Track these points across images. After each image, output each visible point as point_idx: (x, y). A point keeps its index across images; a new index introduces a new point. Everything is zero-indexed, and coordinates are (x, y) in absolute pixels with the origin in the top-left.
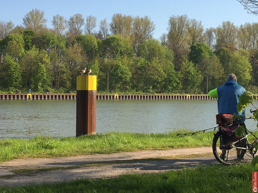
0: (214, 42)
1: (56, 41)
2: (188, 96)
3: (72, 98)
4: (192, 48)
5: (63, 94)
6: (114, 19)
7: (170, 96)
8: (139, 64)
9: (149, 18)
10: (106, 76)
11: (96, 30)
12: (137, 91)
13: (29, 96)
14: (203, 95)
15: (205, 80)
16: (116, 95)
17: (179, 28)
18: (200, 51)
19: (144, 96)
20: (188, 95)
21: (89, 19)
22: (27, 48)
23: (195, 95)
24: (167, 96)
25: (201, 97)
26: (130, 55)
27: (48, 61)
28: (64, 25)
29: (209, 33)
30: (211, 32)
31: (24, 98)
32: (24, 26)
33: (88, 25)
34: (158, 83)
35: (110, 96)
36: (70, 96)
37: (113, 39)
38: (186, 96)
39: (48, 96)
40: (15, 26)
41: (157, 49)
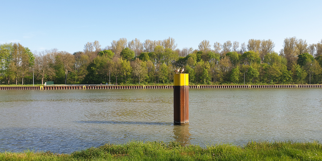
0: (315, 52)
1: (214, 56)
3: (222, 87)
4: (300, 56)
5: (218, 85)
6: (249, 42)
7: (284, 86)
8: (264, 67)
9: (271, 40)
10: (243, 75)
11: (239, 49)
12: (263, 83)
13: (199, 86)
14: (307, 85)
15: (308, 76)
16: (249, 85)
17: (290, 46)
18: (305, 58)
19: (267, 86)
20: (296, 85)
21: (235, 43)
22: (198, 60)
23: (301, 85)
24: (282, 86)
26: (258, 62)
27: (209, 67)
28: (220, 47)
29: (312, 47)
30: (313, 47)
31: (195, 88)
32: (199, 50)
33: (234, 46)
34: (277, 78)
35: (246, 86)
37: (248, 53)
39: (209, 87)
40: (194, 50)
41: (276, 58)
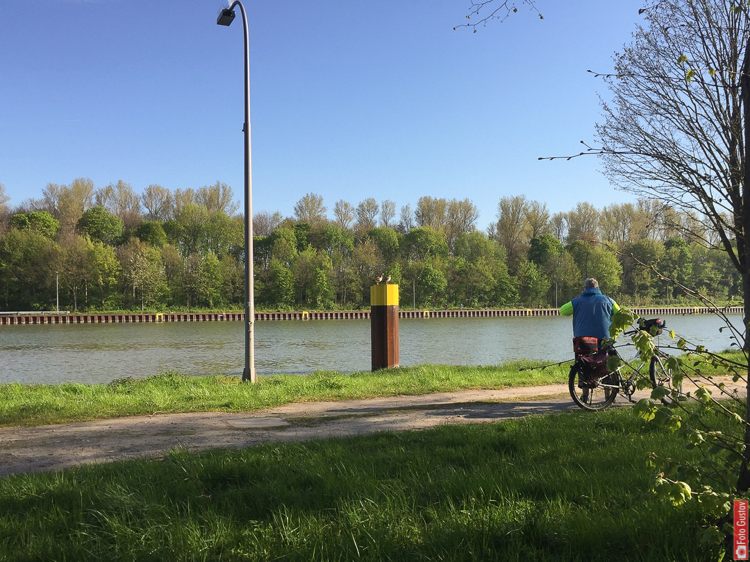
0: (565, 233)
1: (340, 237)
2: (529, 312)
3: (364, 316)
4: (534, 242)
5: (351, 311)
6: (420, 204)
7: (502, 312)
8: (457, 267)
9: (470, 202)
10: (412, 284)
11: (396, 220)
12: (455, 305)
13: (305, 315)
14: (550, 309)
15: (553, 288)
16: (426, 311)
17: (514, 214)
18: (545, 246)
19: (465, 313)
20: (528, 310)
21: (386, 206)
22: (301, 247)
23: (539, 310)
24: (498, 312)
25: (548, 312)
26: (444, 254)
27: (329, 265)
28: (351, 214)
29: (558, 220)
30: (561, 219)
31: (298, 318)
32: (296, 218)
33: (385, 214)
34: (485, 293)
35: (418, 313)
36: (361, 315)
37: (420, 232)
38: (526, 312)
39: (331, 315)
40: (284, 218)
41: (483, 245)
